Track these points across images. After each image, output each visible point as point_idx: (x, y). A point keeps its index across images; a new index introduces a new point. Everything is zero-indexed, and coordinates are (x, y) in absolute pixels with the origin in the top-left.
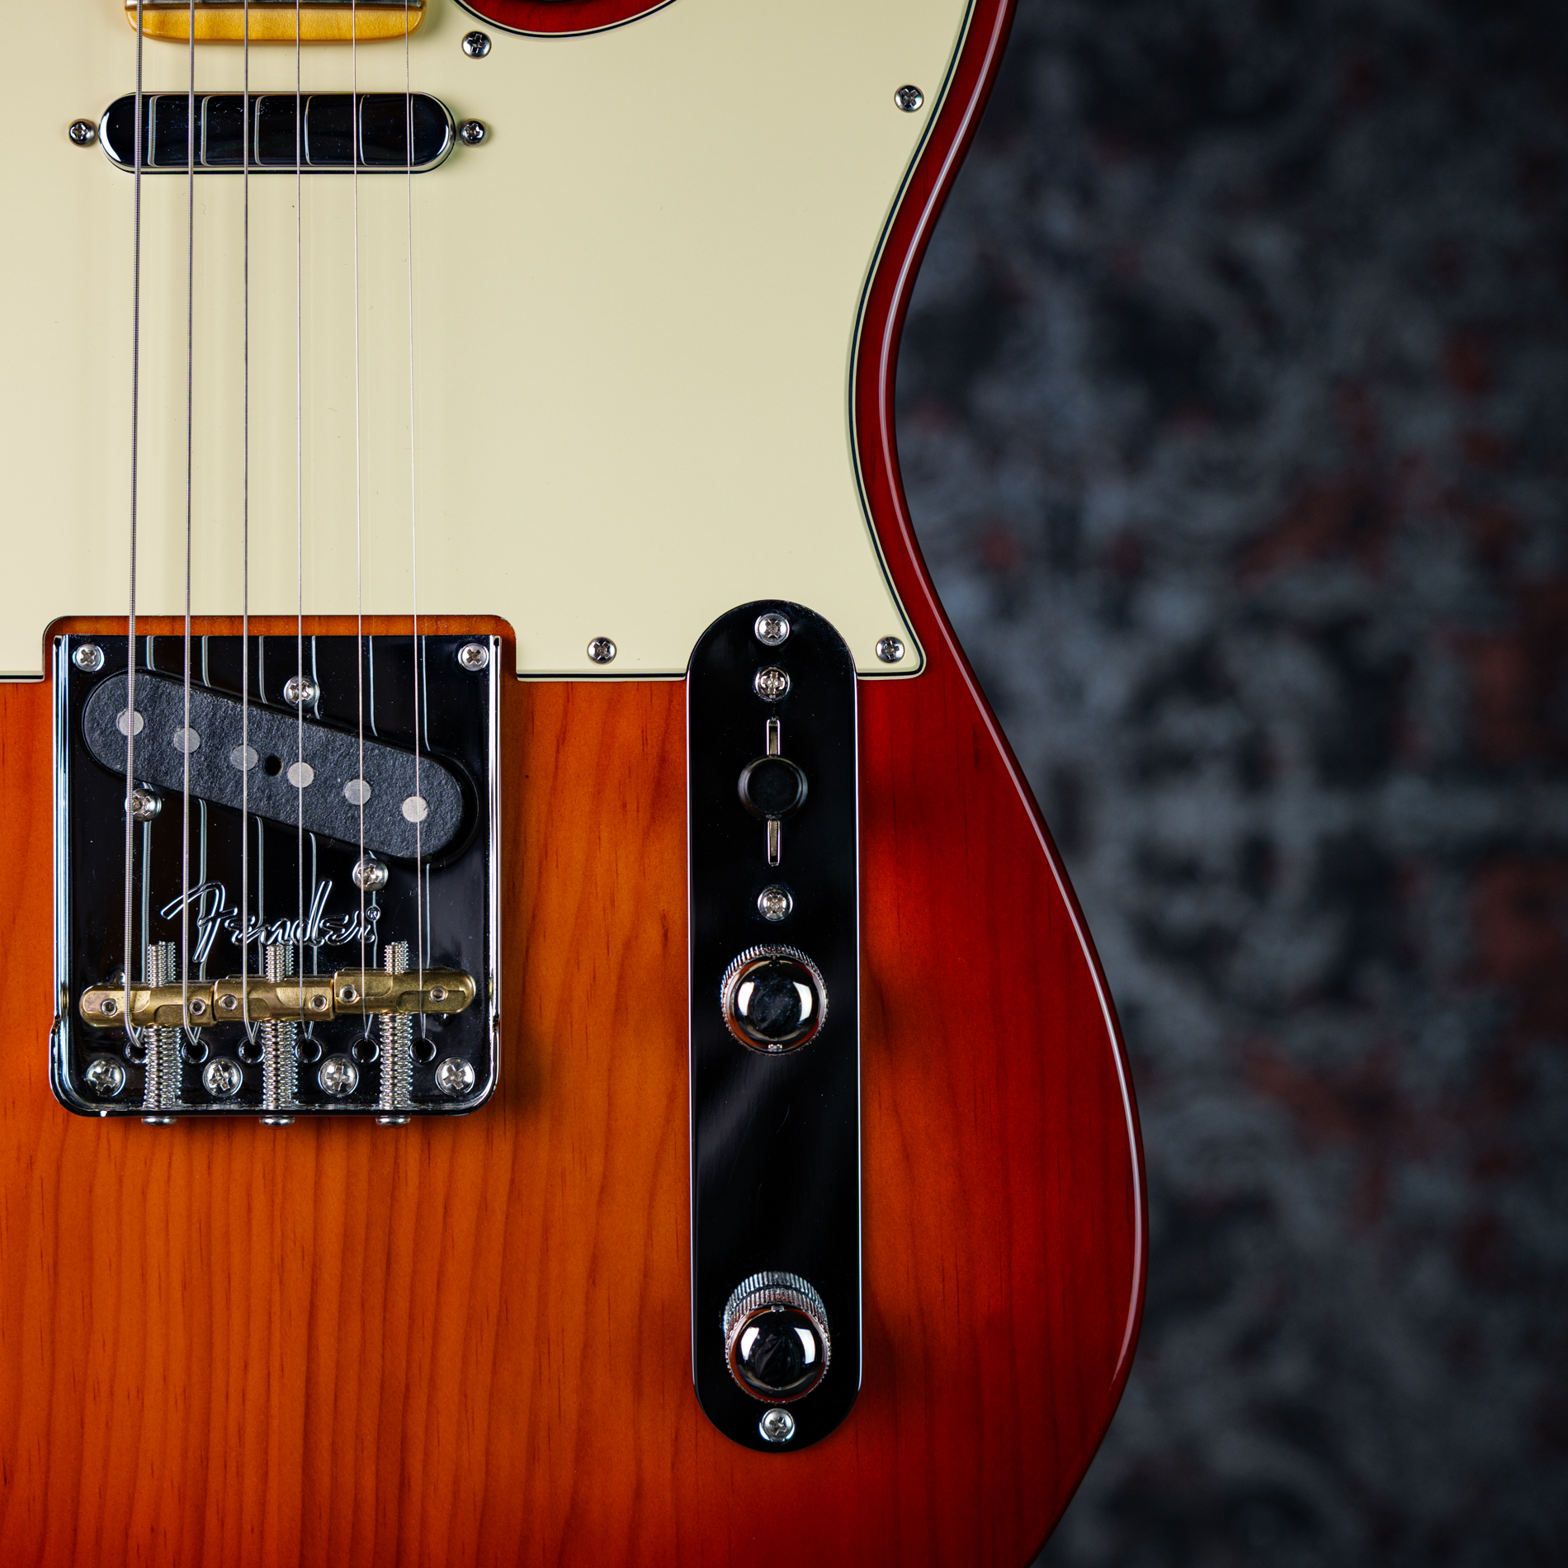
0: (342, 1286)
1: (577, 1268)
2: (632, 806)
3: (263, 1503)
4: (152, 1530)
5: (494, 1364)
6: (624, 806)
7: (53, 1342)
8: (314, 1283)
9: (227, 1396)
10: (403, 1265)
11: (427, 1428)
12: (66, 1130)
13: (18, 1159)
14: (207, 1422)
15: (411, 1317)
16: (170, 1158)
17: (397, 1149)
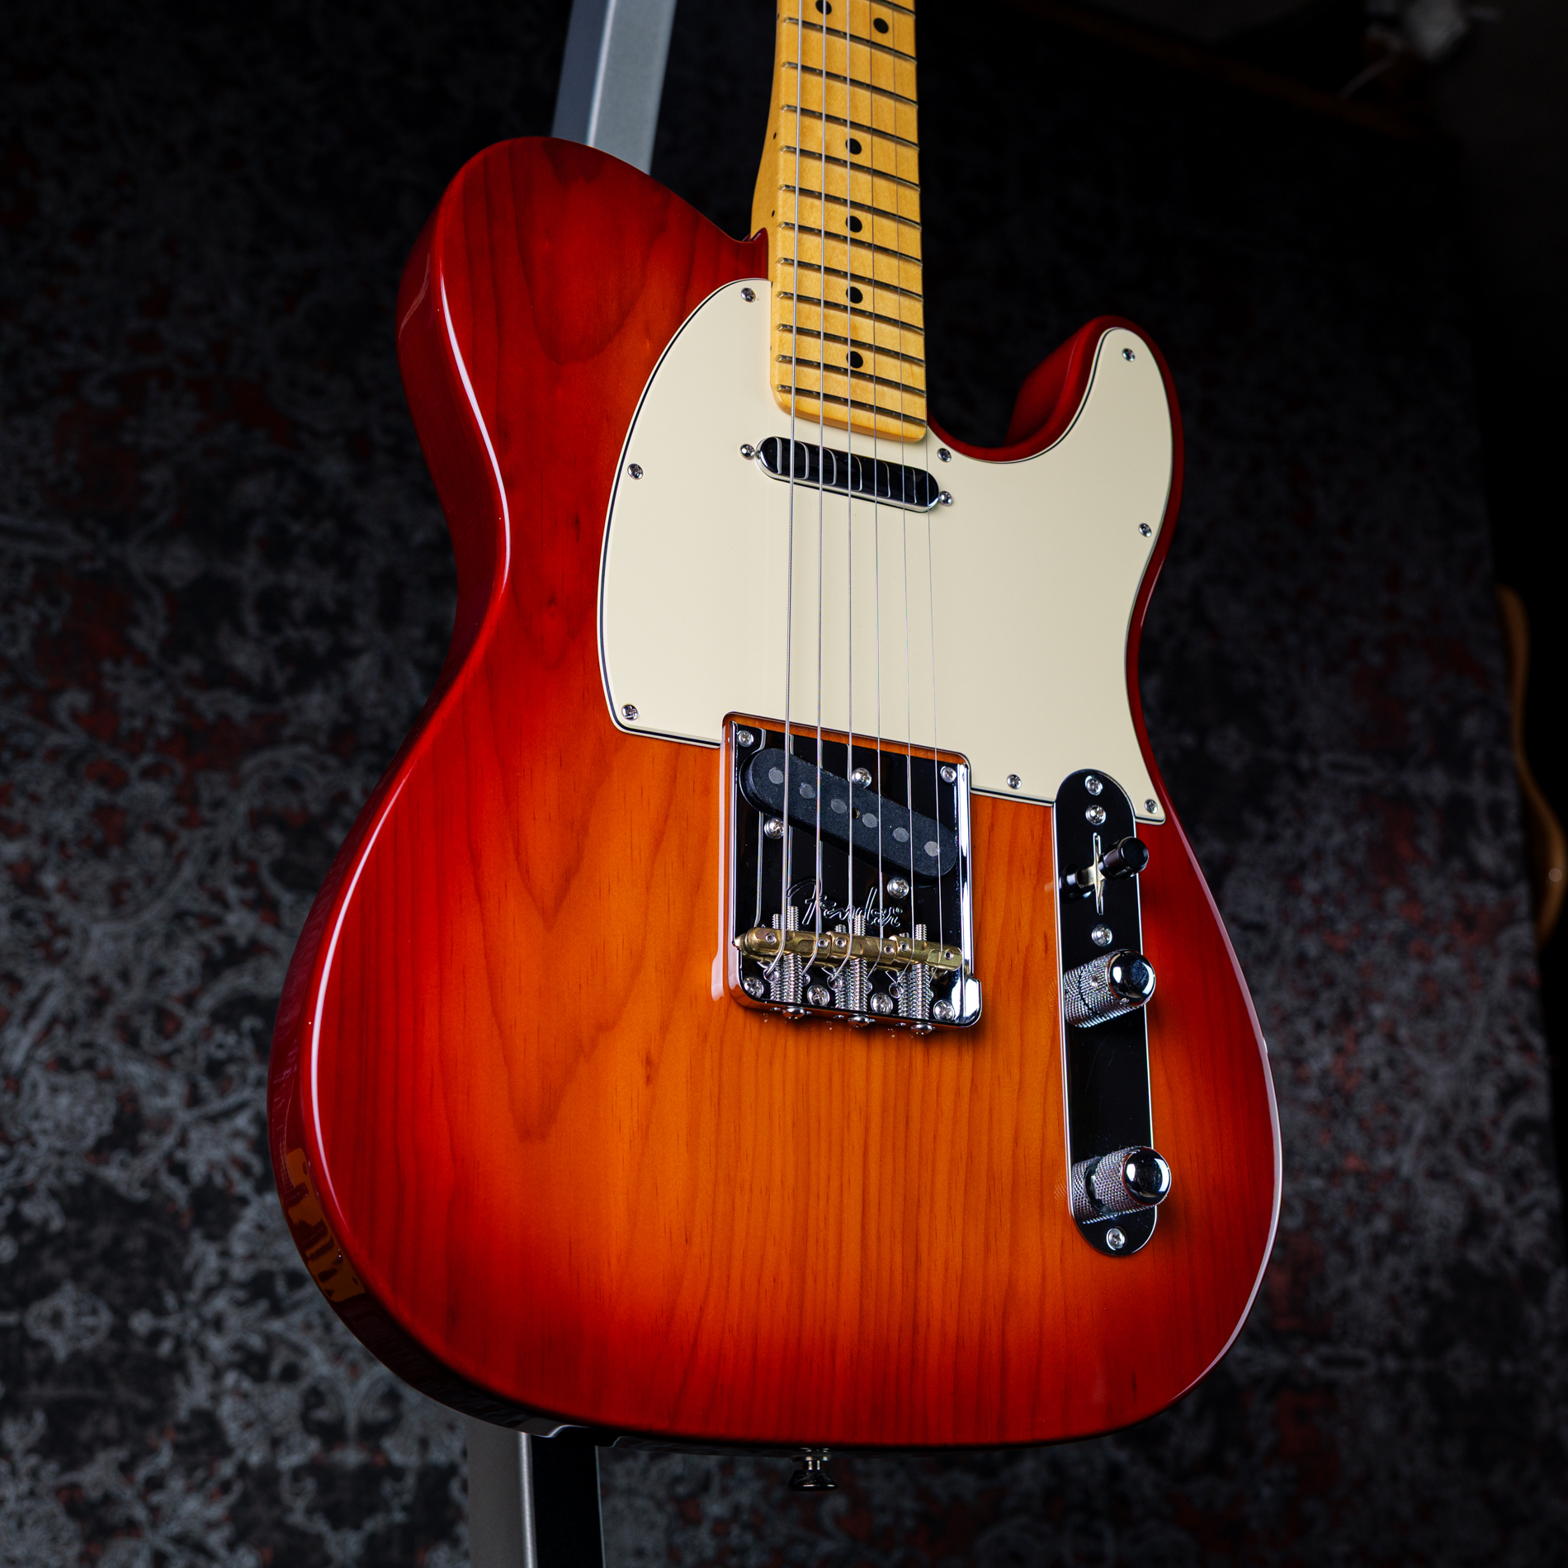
0: (882, 1133)
1: (1007, 1134)
2: (1027, 872)
3: (839, 1267)
4: (774, 1281)
5: (966, 1190)
6: (1024, 871)
7: (717, 1152)
8: (867, 1129)
9: (818, 1197)
10: (915, 1124)
11: (930, 1227)
12: (726, 1018)
13: (698, 1034)
14: (807, 1212)
15: (920, 1157)
16: (786, 1043)
17: (911, 1052)
